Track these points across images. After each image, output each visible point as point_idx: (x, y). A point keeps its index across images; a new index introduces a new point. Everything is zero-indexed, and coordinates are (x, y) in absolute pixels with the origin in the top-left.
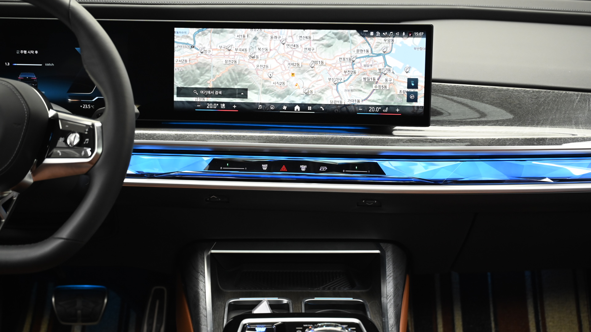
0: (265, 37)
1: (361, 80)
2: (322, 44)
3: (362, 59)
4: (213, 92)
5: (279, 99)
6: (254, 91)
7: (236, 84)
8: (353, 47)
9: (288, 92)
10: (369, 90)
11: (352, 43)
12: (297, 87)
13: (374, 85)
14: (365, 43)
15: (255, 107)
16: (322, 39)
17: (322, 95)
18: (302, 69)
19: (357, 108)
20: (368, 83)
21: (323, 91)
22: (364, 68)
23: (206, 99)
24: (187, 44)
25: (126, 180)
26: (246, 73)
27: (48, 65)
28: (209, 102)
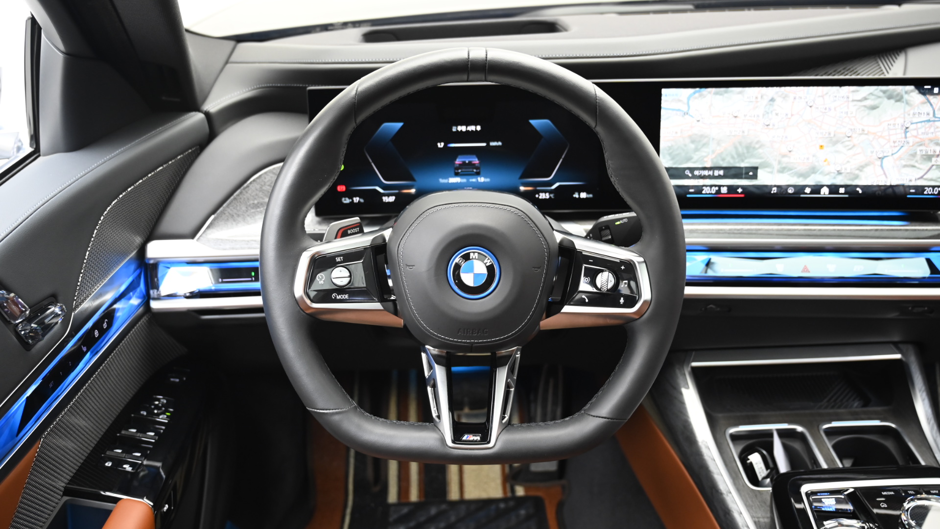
0: (785, 97)
1: (916, 153)
2: (865, 106)
3: (919, 125)
4: (711, 173)
5: (801, 179)
6: (768, 170)
7: (743, 161)
8: (908, 108)
9: (814, 170)
10: (926, 166)
11: (907, 103)
12: (826, 163)
13: (934, 159)
14: (925, 103)
15: (767, 190)
16: (865, 99)
17: (861, 174)
18: (834, 139)
19: (907, 189)
20: (925, 157)
21: (861, 168)
22: (921, 137)
23: (700, 182)
24: (679, 110)
26: (757, 146)
27: (494, 144)
28: (706, 186)
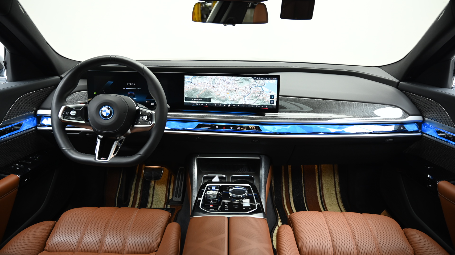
0: (218, 79)
1: (253, 96)
2: (239, 82)
3: (253, 88)
4: (198, 99)
5: (223, 102)
6: (214, 99)
7: (207, 96)
8: (250, 83)
9: (226, 100)
10: (256, 99)
11: (250, 82)
12: (229, 98)
13: (258, 98)
14: (255, 82)
15: (214, 105)
16: (239, 80)
17: (239, 101)
18: (231, 91)
19: (251, 106)
20: (255, 97)
21: (239, 99)
22: (254, 91)
23: (196, 102)
24: (189, 81)
25: (165, 131)
26: (211, 92)
27: (139, 89)
28: (197, 103)
